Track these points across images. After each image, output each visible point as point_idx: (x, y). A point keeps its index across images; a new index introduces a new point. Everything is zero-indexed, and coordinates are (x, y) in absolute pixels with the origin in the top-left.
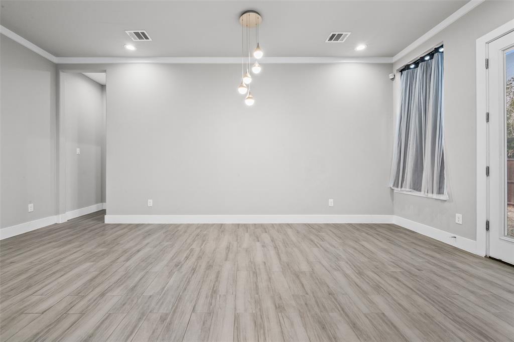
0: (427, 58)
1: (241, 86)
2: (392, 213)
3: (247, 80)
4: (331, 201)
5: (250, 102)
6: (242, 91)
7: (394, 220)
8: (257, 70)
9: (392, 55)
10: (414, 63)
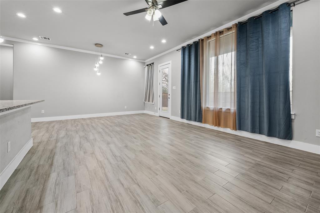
0: (149, 65)
1: (95, 67)
2: (144, 110)
3: (97, 65)
4: (126, 107)
5: (99, 74)
6: (96, 69)
7: (145, 112)
8: (101, 62)
9: (145, 60)
10: (149, 64)
